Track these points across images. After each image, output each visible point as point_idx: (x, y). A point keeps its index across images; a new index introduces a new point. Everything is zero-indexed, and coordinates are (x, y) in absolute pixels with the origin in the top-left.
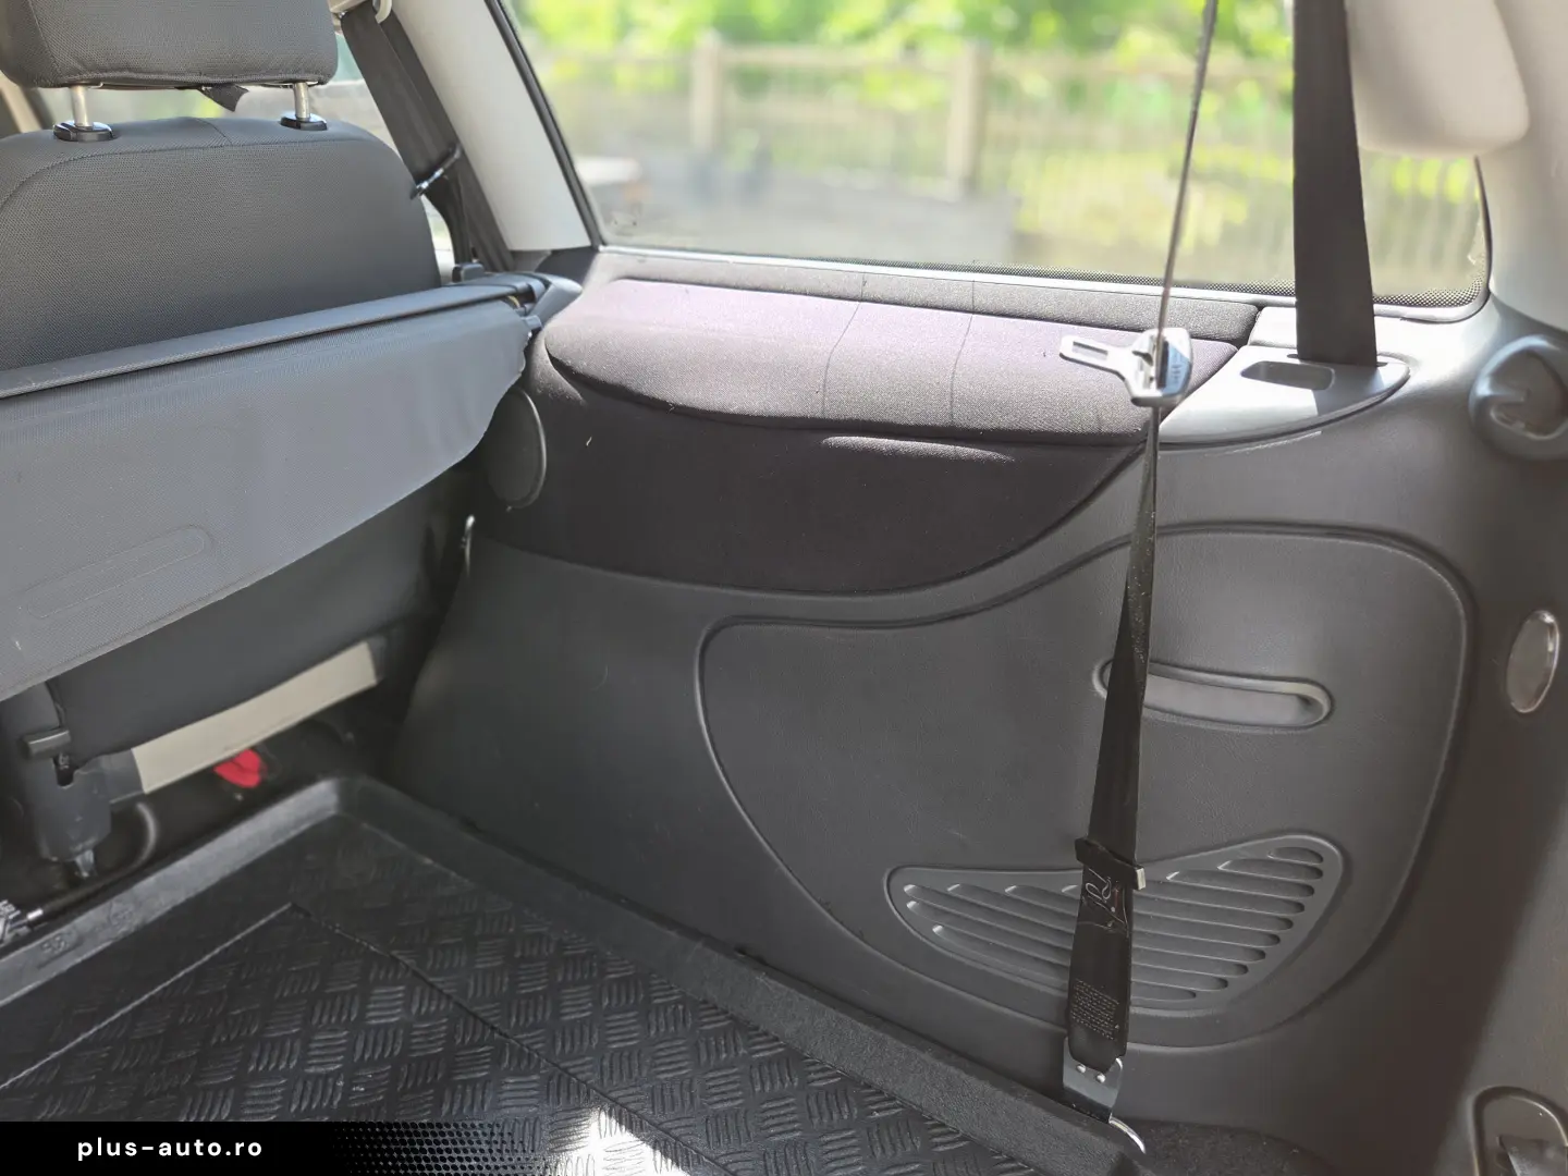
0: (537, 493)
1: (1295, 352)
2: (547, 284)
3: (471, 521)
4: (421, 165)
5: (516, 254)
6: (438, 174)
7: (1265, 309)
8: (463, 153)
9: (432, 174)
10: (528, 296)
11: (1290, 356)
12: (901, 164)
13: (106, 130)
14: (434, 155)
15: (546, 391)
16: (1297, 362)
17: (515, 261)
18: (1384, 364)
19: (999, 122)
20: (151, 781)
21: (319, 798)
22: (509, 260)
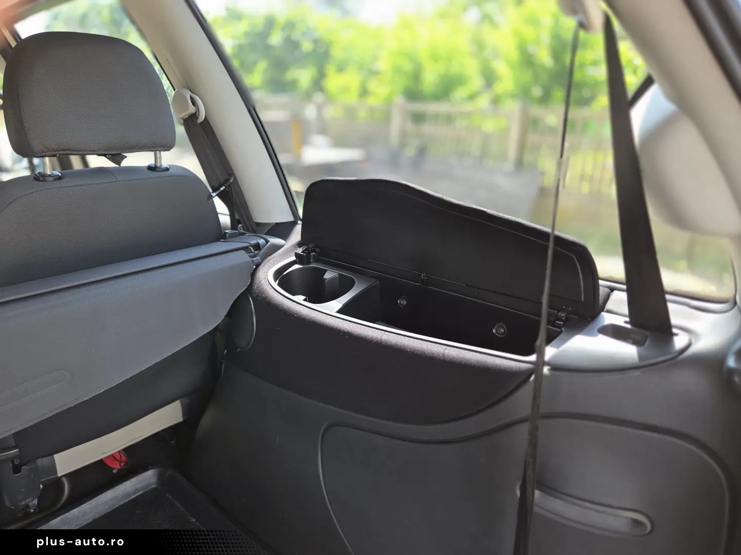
0: (250, 346)
1: (628, 319)
2: (267, 242)
3: (226, 351)
4: (216, 184)
5: (258, 224)
6: (222, 189)
7: (615, 292)
8: (235, 179)
9: (219, 189)
10: (257, 247)
11: (626, 322)
12: (484, 155)
13: (58, 175)
14: (222, 179)
15: (258, 296)
16: (629, 326)
17: (256, 228)
18: (676, 335)
19: (532, 138)
20: (61, 471)
21: (147, 478)
22: (254, 227)
